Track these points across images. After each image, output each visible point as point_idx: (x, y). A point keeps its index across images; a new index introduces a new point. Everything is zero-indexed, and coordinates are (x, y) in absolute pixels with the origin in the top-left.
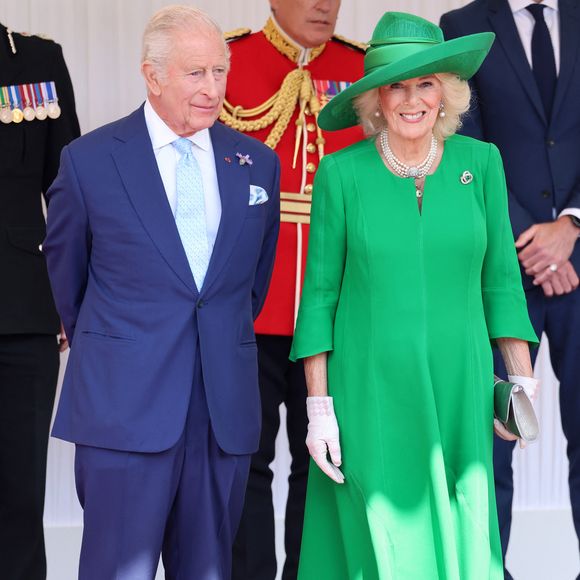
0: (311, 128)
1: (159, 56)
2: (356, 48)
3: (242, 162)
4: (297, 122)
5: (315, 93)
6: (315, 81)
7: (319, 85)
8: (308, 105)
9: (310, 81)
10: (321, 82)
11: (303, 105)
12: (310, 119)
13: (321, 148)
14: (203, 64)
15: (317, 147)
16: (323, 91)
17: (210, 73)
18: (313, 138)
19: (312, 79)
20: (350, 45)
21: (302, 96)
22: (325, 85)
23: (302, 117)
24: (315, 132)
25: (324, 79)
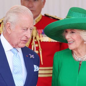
0: (37, 45)
1: (13, 21)
2: (53, 17)
3: (31, 57)
4: (32, 44)
5: (38, 34)
6: (38, 30)
7: (39, 31)
8: (35, 38)
9: (36, 30)
10: (40, 30)
11: (34, 38)
12: (36, 43)
13: (41, 52)
14: (27, 27)
15: (39, 51)
16: (40, 33)
17: (29, 30)
18: (38, 49)
19: (37, 29)
20: (51, 17)
21: (33, 35)
22: (41, 31)
23: (34, 42)
24: (38, 47)
25: (41, 29)
